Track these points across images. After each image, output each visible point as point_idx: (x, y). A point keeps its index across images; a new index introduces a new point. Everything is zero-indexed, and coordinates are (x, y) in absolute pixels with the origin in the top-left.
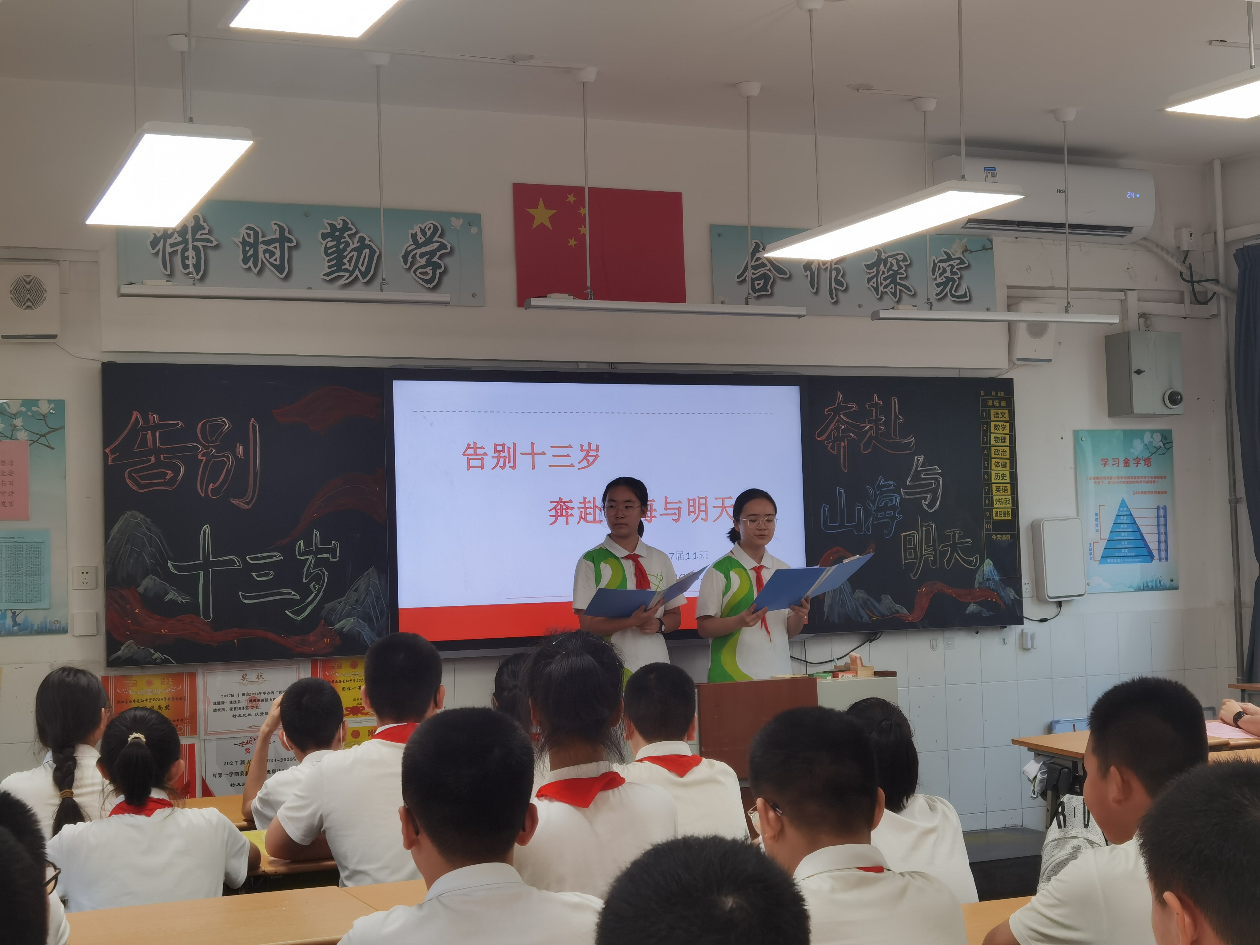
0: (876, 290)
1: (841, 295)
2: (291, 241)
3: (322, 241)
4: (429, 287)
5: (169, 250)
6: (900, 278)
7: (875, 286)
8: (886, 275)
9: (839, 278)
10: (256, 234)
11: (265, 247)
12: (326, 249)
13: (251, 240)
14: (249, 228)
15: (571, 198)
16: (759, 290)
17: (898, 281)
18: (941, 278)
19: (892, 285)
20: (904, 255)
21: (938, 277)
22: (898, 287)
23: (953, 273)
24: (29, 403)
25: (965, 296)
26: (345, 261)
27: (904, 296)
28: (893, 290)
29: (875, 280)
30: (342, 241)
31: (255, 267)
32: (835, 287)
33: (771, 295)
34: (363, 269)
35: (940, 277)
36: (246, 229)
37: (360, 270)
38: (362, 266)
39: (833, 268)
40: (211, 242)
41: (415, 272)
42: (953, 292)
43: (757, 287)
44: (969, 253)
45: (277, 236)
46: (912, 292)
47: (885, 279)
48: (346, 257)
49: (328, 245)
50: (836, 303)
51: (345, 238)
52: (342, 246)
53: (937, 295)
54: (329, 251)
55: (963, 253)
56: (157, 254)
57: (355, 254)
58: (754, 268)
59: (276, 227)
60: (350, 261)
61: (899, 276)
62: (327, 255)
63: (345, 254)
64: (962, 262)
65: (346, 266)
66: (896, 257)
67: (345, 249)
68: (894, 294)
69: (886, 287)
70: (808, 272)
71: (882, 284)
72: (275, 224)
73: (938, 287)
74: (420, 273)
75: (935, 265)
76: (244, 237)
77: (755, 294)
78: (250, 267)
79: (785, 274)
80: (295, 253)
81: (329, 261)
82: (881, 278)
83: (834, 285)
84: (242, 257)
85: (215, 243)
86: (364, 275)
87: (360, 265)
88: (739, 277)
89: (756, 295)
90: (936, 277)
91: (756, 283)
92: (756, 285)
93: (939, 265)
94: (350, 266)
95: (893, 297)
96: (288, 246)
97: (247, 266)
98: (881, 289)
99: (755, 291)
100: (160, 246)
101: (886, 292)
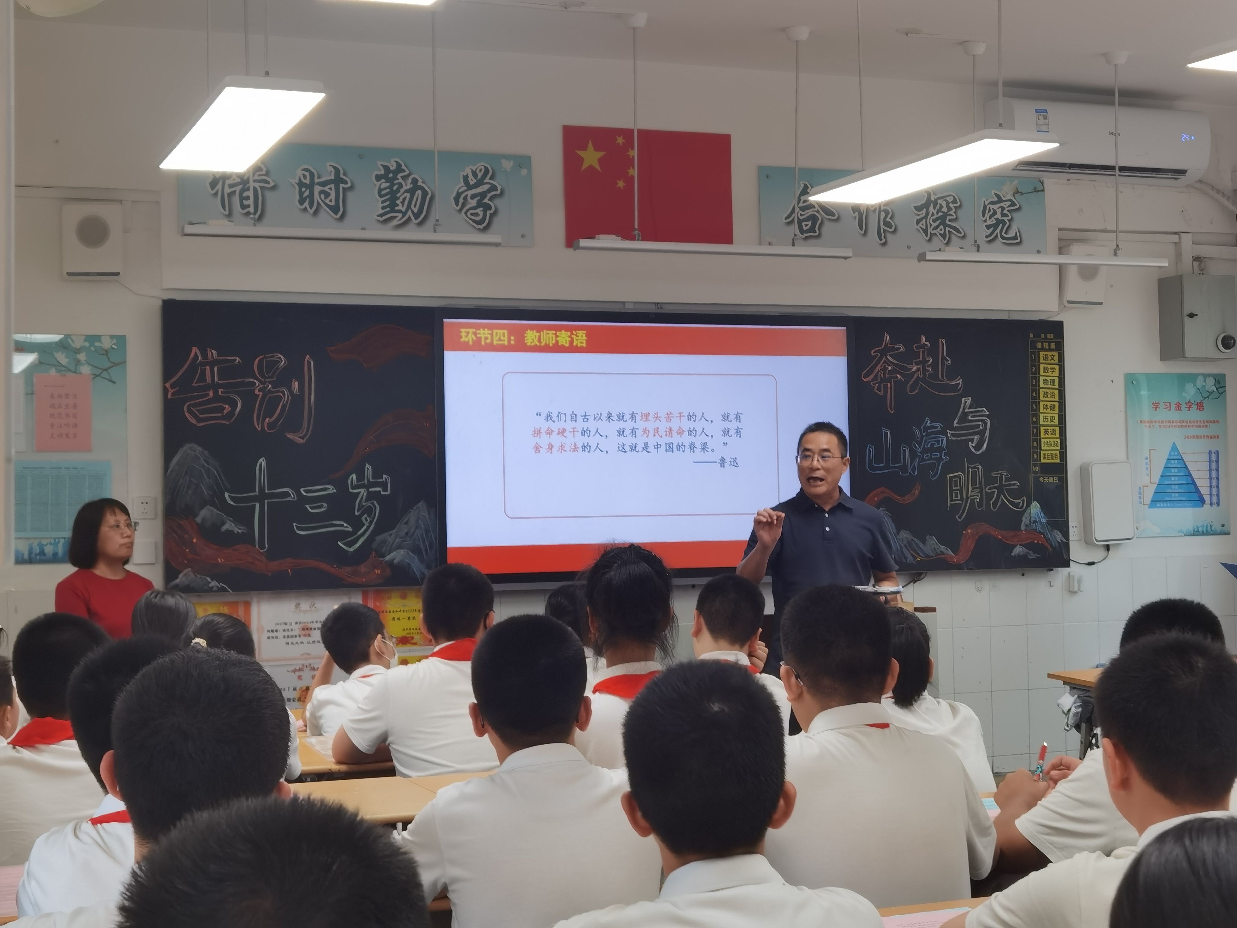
0: (925, 231)
1: (889, 236)
2: (346, 183)
3: (375, 182)
4: (479, 229)
5: (227, 190)
6: (950, 220)
7: (924, 227)
8: (936, 216)
9: (888, 219)
10: (312, 175)
11: (321, 188)
12: (380, 190)
13: (307, 181)
14: (306, 170)
15: (620, 140)
16: (807, 231)
17: (948, 222)
18: (991, 220)
19: (942, 227)
20: (954, 197)
21: (988, 218)
22: (947, 229)
23: (1003, 215)
24: (92, 339)
25: (1015, 238)
26: (398, 202)
27: (953, 237)
28: (942, 232)
29: (924, 220)
30: (396, 182)
31: (311, 208)
32: (883, 229)
33: (819, 236)
34: (416, 210)
35: (990, 218)
36: (303, 170)
37: (412, 212)
38: (415, 206)
39: (882, 209)
40: (268, 183)
41: (466, 213)
42: (1003, 234)
43: (805, 228)
44: (1020, 195)
45: (332, 177)
46: (961, 233)
47: (934, 221)
48: (398, 198)
49: (382, 187)
50: (884, 244)
51: (398, 179)
52: (395, 188)
53: (987, 237)
54: (383, 192)
55: (1014, 194)
56: (216, 194)
57: (408, 195)
58: (803, 209)
59: (332, 169)
60: (403, 203)
61: (948, 218)
62: (381, 196)
63: (398, 195)
64: (1013, 204)
65: (400, 207)
66: (946, 198)
67: (398, 191)
68: (944, 236)
69: (936, 228)
70: (857, 213)
71: (931, 225)
72: (330, 166)
73: (988, 229)
74: (471, 214)
75: (985, 207)
76: (300, 179)
77: (803, 235)
78: (306, 208)
79: (834, 215)
80: (349, 195)
81: (383, 202)
82: (930, 219)
83: (882, 226)
84: (298, 197)
85: (272, 184)
86: (417, 216)
87: (412, 207)
88: (786, 219)
89: (803, 237)
90: (987, 219)
91: (803, 224)
92: (804, 226)
93: (990, 207)
94: (403, 206)
95: (942, 239)
96: (343, 188)
97: (303, 207)
98: (930, 230)
99: (802, 231)
100: (219, 187)
101: (935, 233)
